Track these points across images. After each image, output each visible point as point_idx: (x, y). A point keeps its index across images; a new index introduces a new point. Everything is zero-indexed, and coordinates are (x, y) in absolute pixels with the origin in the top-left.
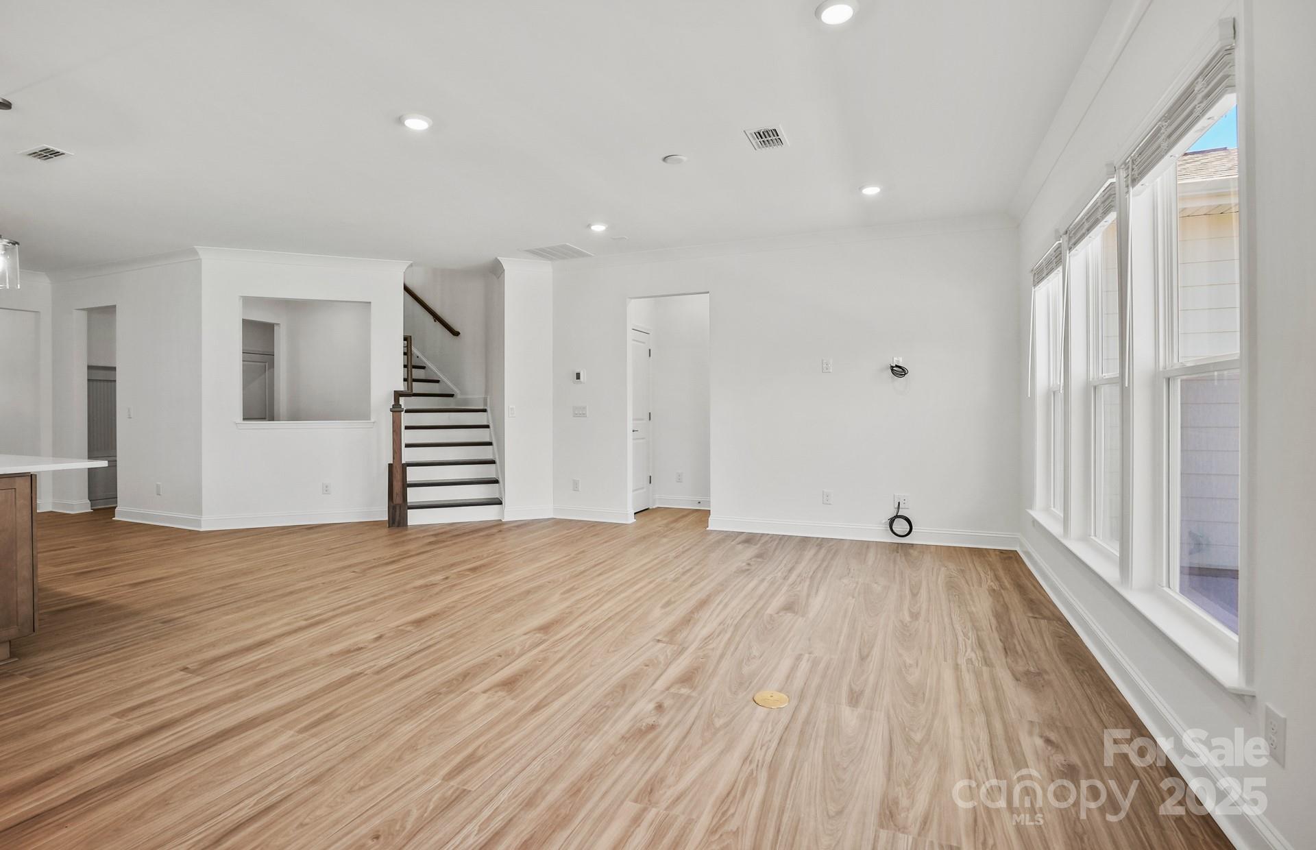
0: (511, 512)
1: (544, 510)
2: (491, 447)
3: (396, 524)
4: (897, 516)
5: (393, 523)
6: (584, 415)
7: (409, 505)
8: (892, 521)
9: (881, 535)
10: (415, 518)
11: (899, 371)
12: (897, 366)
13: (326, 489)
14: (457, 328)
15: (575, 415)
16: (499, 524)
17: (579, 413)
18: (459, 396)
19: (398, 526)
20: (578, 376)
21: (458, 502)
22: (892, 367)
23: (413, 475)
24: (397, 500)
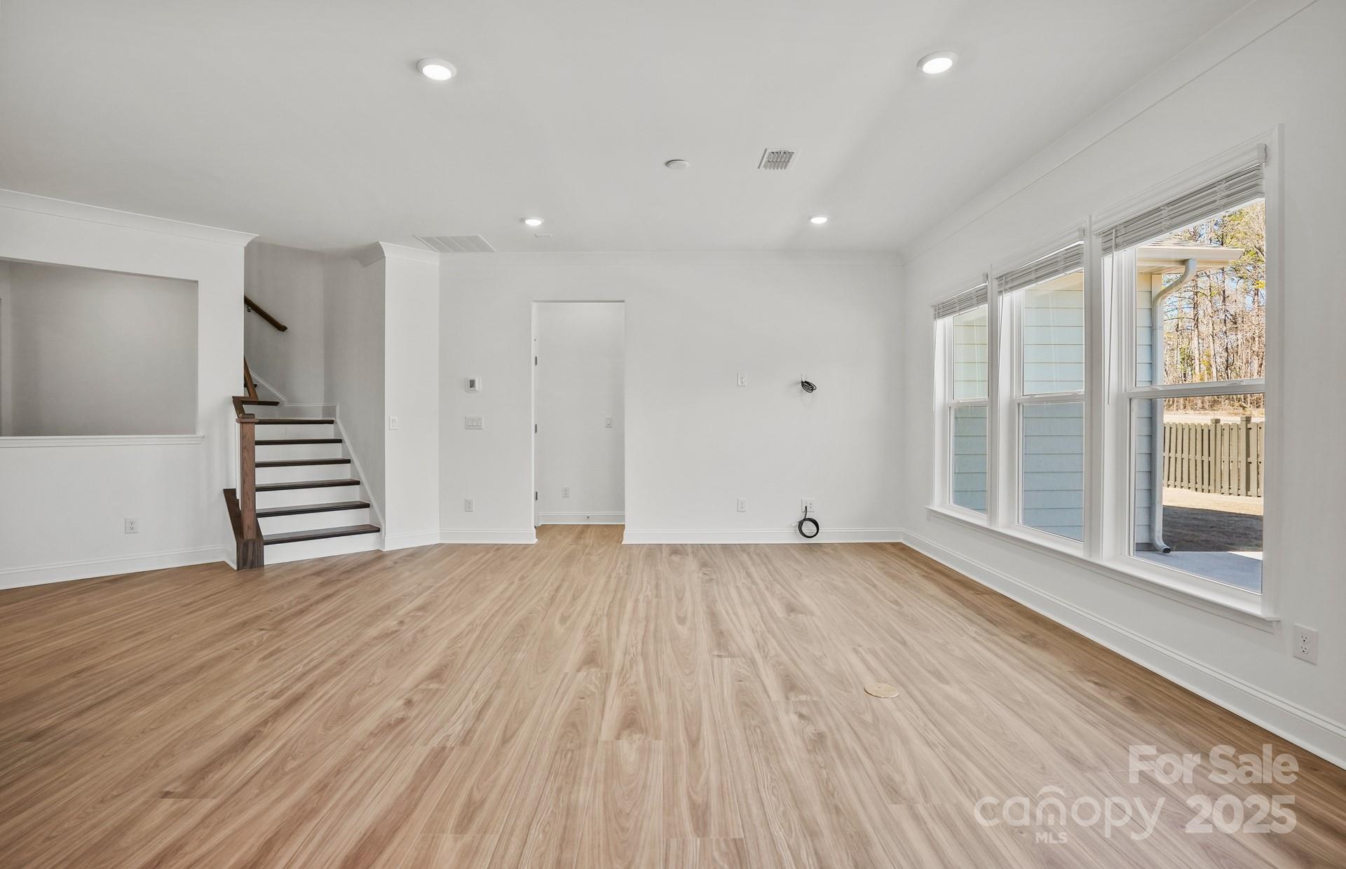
0: (395, 539)
1: (429, 535)
2: (349, 465)
3: (249, 565)
4: (805, 520)
5: (245, 563)
6: (479, 427)
7: (265, 539)
8: (801, 524)
9: (788, 536)
10: (273, 556)
11: (808, 386)
12: (806, 382)
13: (131, 527)
14: (283, 322)
15: (468, 427)
16: (379, 556)
17: (472, 425)
18: (286, 405)
19: (251, 568)
20: (472, 384)
21: (325, 532)
22: (802, 382)
23: (264, 501)
24: (249, 534)
